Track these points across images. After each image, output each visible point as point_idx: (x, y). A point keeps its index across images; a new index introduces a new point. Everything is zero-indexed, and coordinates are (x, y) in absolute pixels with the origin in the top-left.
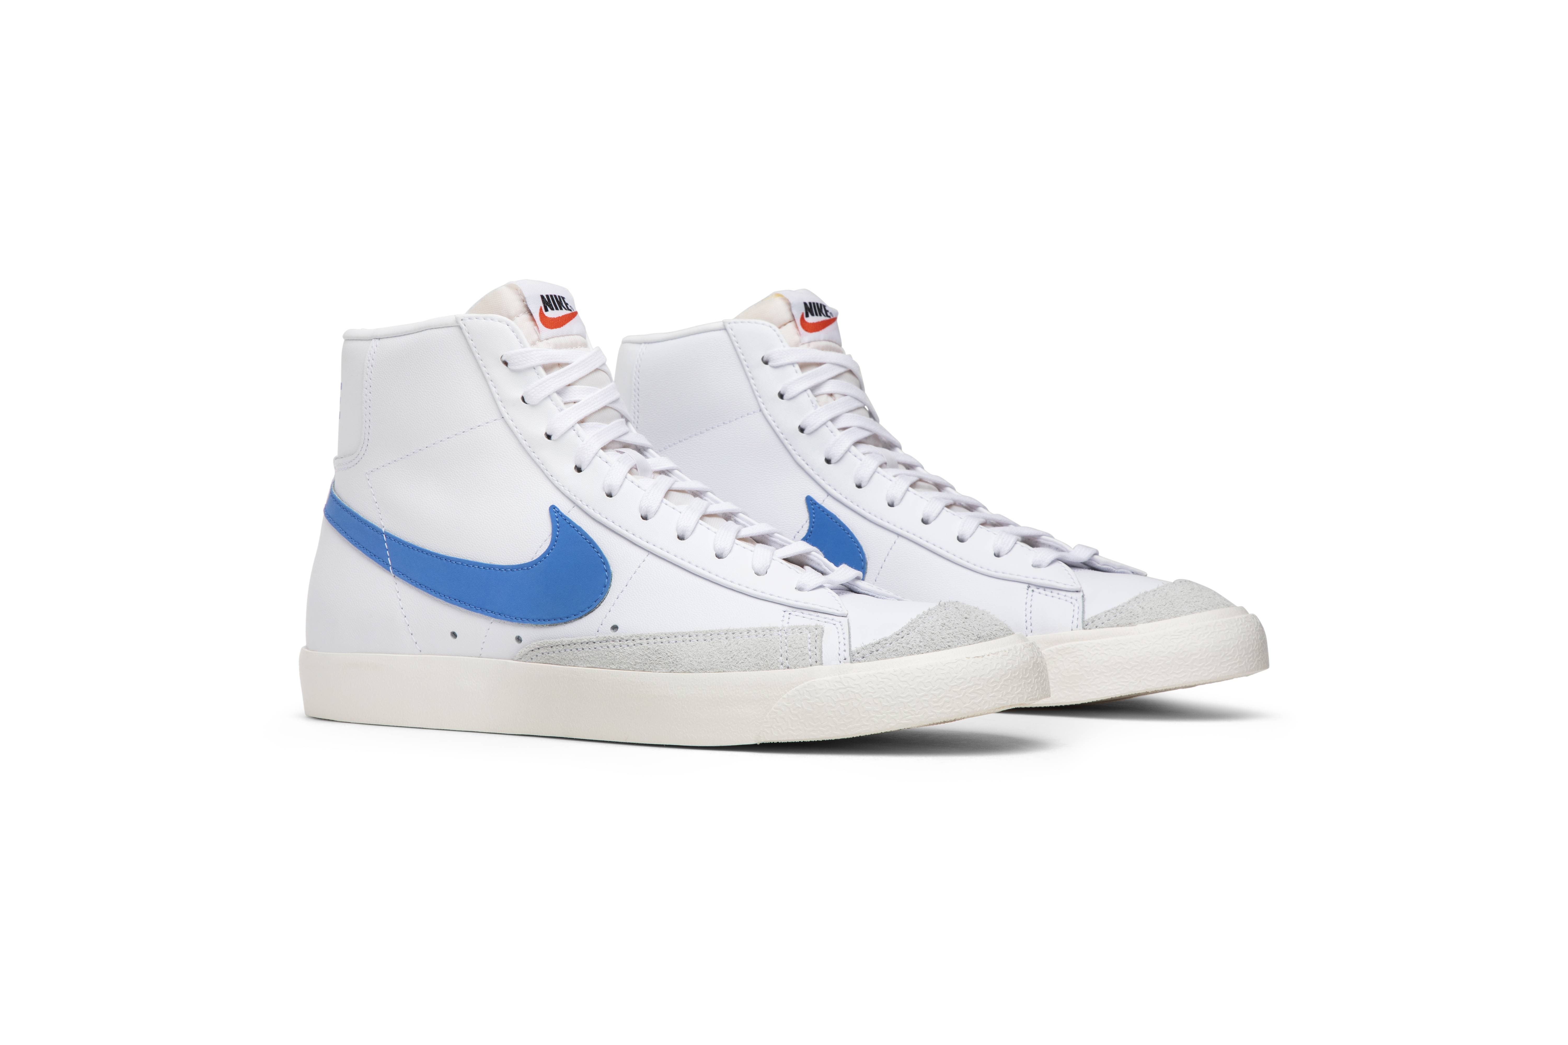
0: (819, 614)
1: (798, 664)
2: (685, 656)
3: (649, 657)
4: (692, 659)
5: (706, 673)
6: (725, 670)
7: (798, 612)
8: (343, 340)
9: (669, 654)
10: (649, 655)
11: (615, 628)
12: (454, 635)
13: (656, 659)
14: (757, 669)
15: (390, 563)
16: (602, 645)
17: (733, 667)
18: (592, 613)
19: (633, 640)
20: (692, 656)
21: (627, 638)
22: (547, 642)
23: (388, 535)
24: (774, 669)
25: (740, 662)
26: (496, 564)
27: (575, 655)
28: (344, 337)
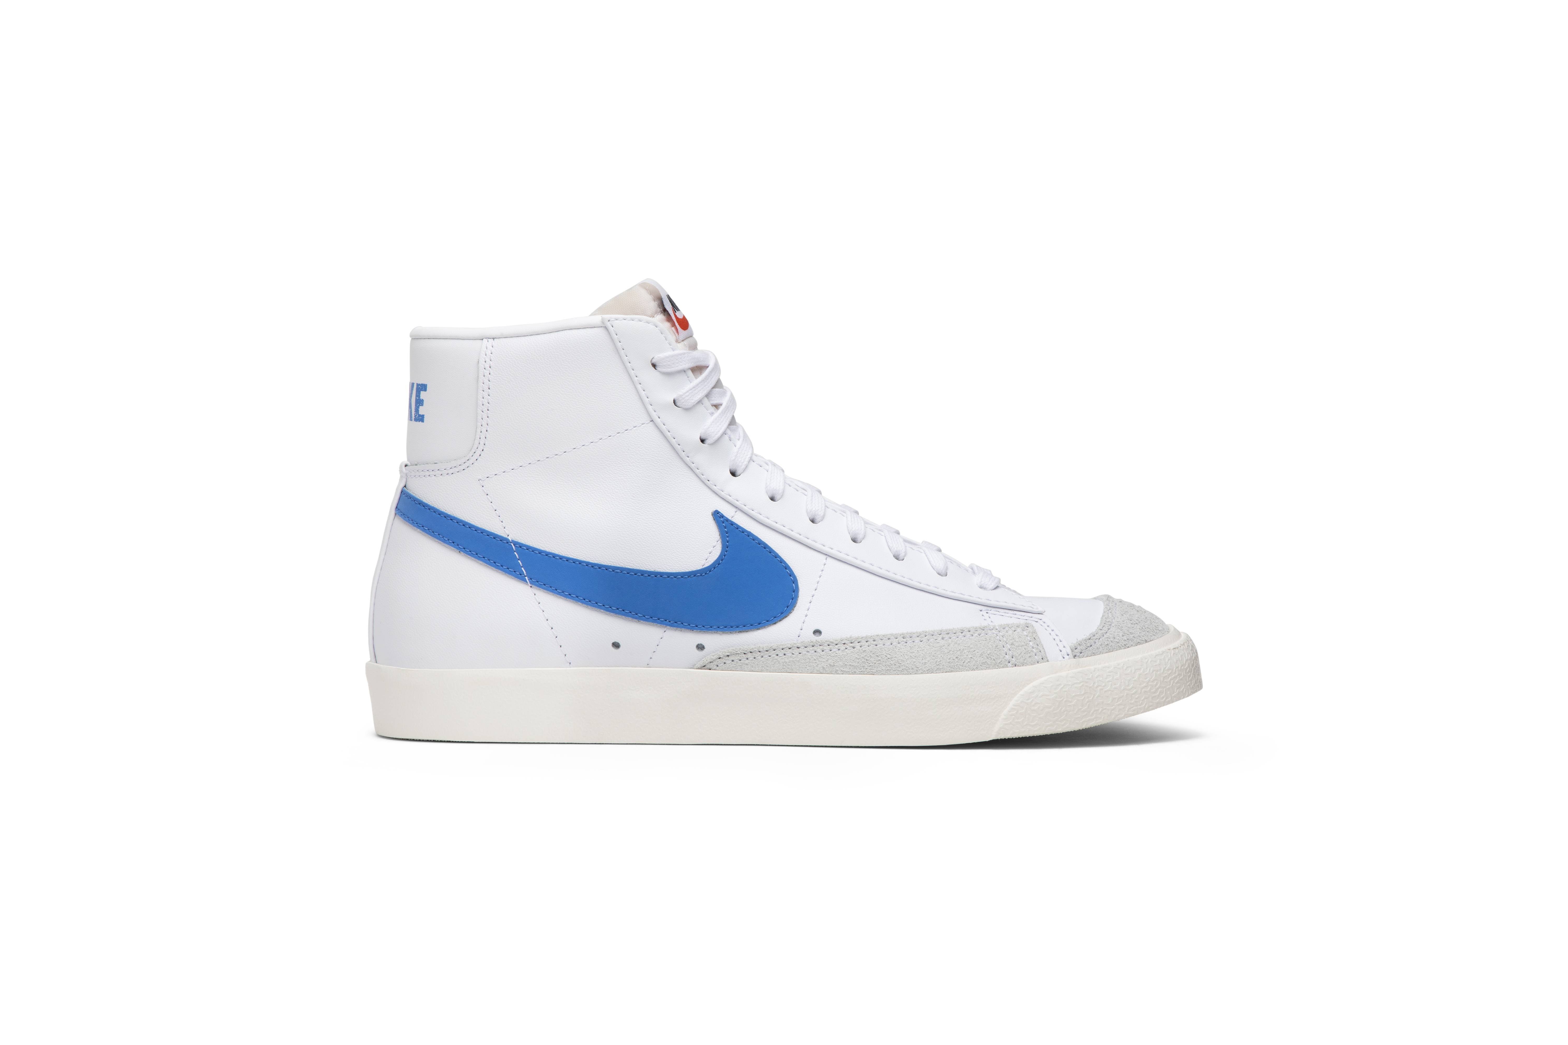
0: (1015, 612)
1: (1025, 661)
2: (907, 657)
3: (867, 660)
4: (914, 660)
5: (932, 674)
6: (952, 670)
7: (993, 611)
8: (410, 339)
9: (889, 656)
10: (866, 658)
11: (817, 632)
12: (616, 645)
13: (875, 662)
14: (985, 668)
15: (525, 573)
16: (809, 650)
17: (961, 667)
18: (787, 618)
19: (844, 644)
20: (914, 657)
21: (837, 642)
22: (740, 649)
23: (515, 543)
24: (1003, 667)
25: (967, 662)
26: (662, 571)
27: (775, 661)
28: (411, 336)
